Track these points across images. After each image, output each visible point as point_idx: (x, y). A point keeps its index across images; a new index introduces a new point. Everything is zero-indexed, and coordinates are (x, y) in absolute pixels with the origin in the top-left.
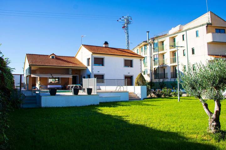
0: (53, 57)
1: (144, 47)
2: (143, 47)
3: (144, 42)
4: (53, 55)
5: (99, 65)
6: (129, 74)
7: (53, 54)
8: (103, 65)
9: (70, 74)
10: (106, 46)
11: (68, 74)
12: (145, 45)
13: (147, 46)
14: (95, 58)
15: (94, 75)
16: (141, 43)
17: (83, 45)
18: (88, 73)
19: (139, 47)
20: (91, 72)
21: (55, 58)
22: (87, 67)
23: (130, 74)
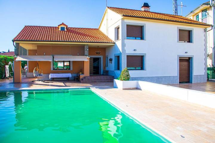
0: (63, 29)
1: (202, 14)
2: (200, 14)
3: (203, 4)
4: (62, 26)
5: (136, 39)
6: (186, 54)
7: (63, 24)
8: (142, 38)
9: (86, 55)
10: (147, 9)
11: (83, 54)
12: (205, 10)
13: (208, 12)
14: (127, 26)
15: (127, 56)
16: (198, 7)
17: (108, 7)
18: (117, 53)
19: (192, 14)
20: (121, 51)
21: (65, 30)
22: (115, 43)
23: (189, 55)
